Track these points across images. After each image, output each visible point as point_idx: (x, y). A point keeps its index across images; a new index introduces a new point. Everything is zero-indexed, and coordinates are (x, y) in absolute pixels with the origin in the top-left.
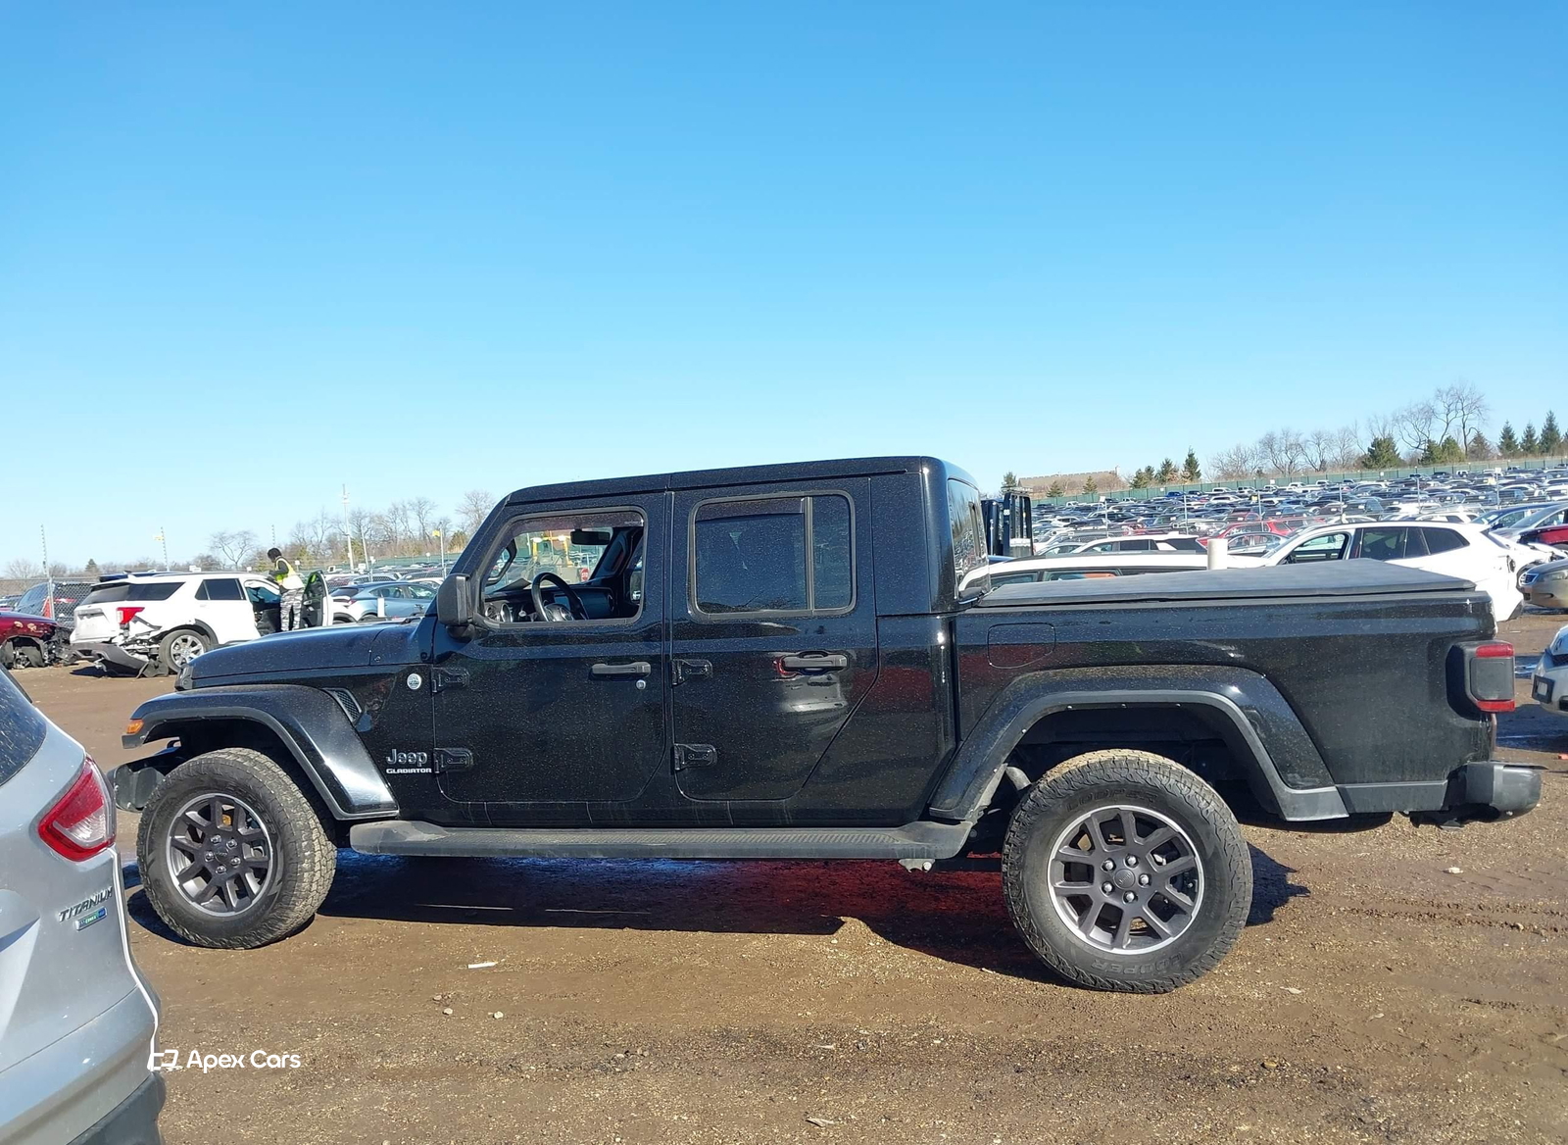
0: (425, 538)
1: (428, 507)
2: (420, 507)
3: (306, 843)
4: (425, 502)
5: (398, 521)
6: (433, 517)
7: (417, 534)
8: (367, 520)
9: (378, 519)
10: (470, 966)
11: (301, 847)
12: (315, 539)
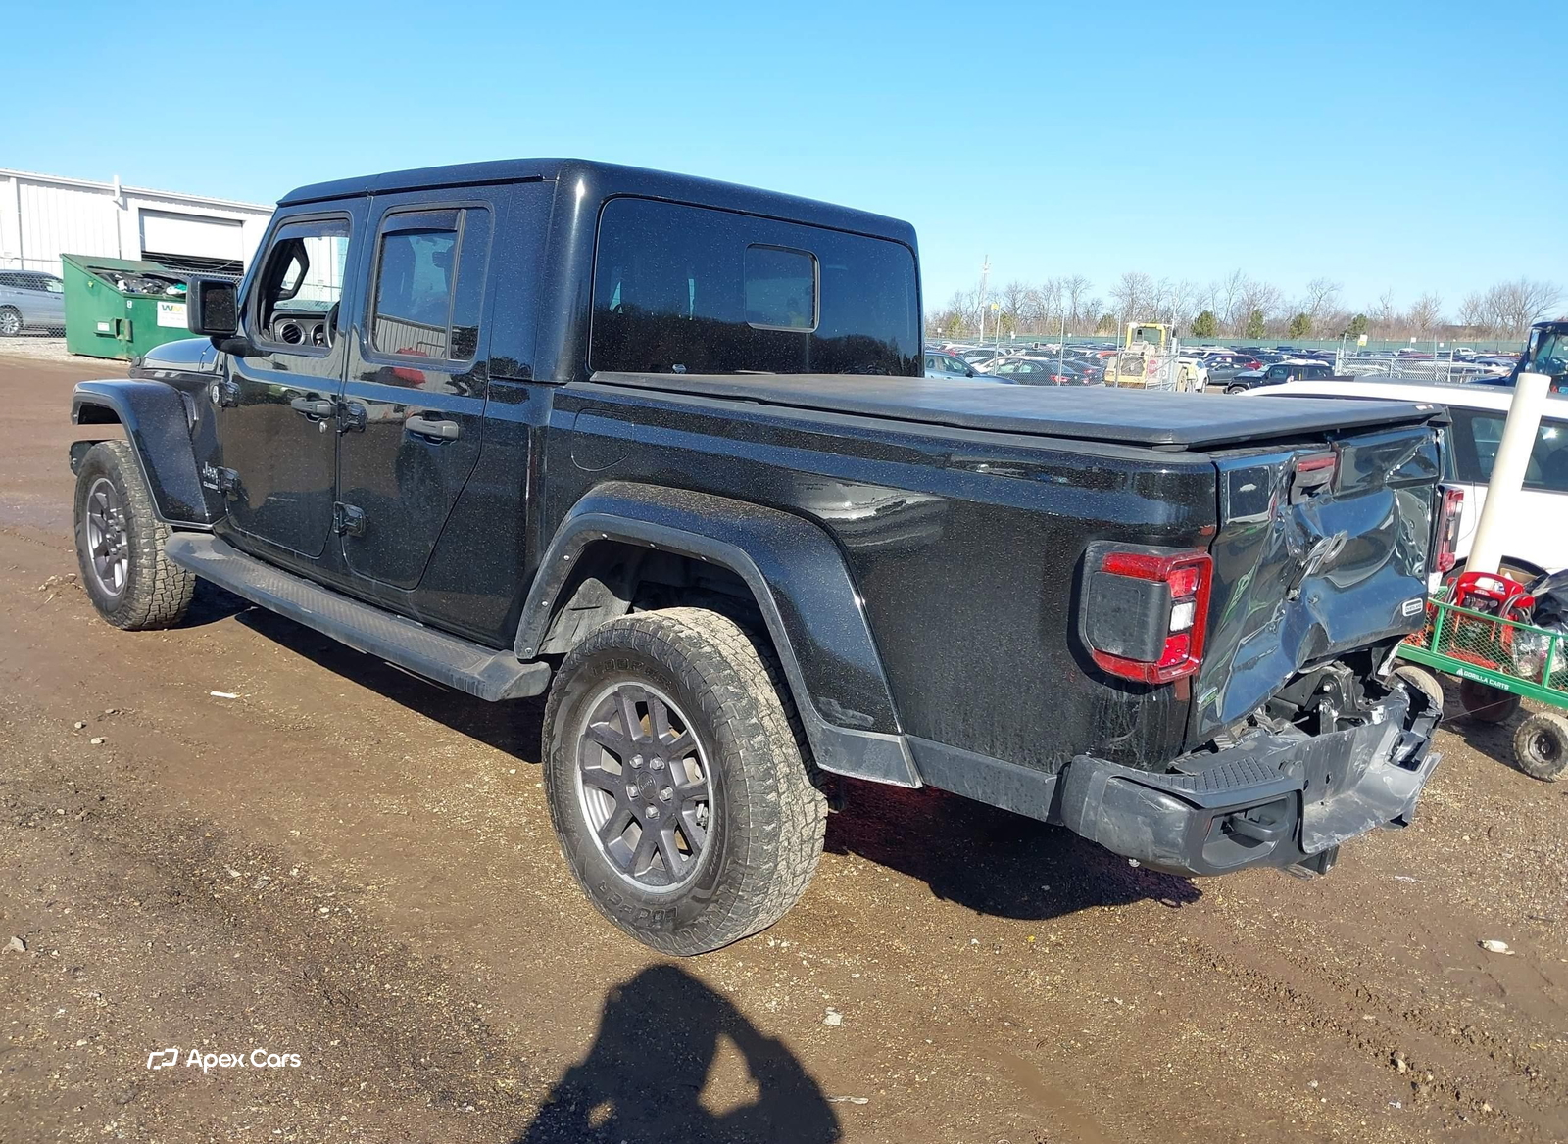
0: (1074, 318)
1: (1083, 287)
2: (1075, 286)
3: (145, 540)
4: (1081, 281)
5: (1051, 298)
6: (1086, 297)
7: (1066, 313)
8: (1023, 294)
9: (1032, 295)
10: (213, 693)
11: (139, 542)
12: (970, 310)
